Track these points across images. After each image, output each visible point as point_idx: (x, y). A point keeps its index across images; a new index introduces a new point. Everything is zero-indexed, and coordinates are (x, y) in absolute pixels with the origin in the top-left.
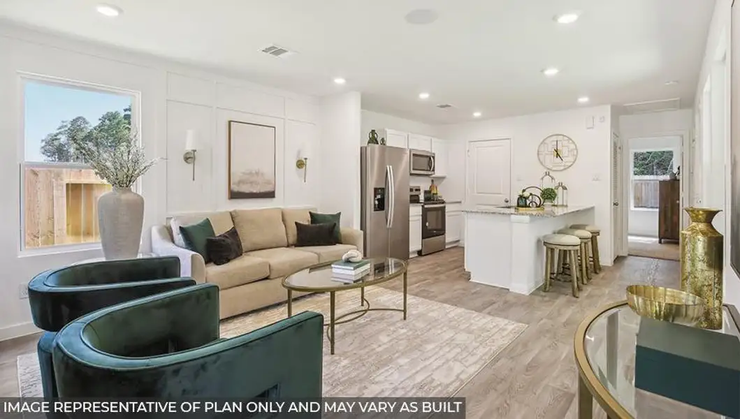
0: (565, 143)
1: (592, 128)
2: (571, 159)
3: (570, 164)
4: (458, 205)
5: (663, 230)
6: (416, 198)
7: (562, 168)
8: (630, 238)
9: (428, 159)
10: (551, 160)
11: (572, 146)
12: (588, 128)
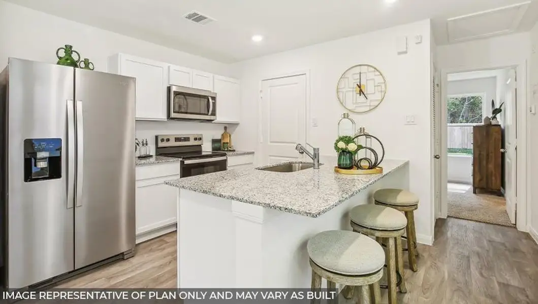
0: (371, 75)
1: (406, 52)
2: (378, 96)
3: (377, 103)
4: (250, 156)
5: (477, 179)
6: (197, 149)
7: (368, 109)
8: (450, 186)
9: (206, 100)
10: (351, 98)
11: (379, 79)
12: (400, 53)
